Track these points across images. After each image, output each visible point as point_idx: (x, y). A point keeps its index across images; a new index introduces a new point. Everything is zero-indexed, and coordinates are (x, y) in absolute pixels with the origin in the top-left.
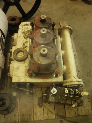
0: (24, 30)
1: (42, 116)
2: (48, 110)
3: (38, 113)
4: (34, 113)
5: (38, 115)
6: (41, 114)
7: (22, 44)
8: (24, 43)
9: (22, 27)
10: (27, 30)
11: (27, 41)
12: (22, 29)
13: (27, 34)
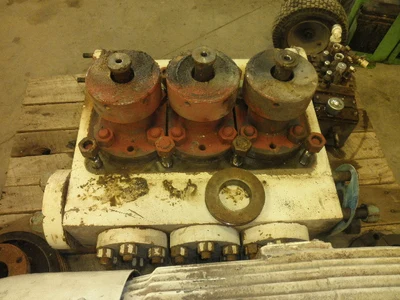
0: (97, 198)
1: (379, 161)
2: (360, 147)
3: (376, 171)
4: (377, 181)
5: (380, 171)
6: (376, 165)
7: (174, 200)
8: (172, 195)
9: (77, 210)
10: (96, 187)
11: (160, 184)
12: (87, 211)
13: (125, 185)
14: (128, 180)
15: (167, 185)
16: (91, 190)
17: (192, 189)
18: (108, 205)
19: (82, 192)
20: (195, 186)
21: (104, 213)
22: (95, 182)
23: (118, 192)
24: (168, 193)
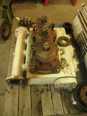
0: (67, 69)
8: (64, 53)
9: (71, 73)
10: (64, 70)
11: (61, 56)
12: (71, 71)
13: (63, 63)
14: (62, 63)
15: (61, 54)
16: (66, 71)
17: (62, 50)
18: (69, 66)
19: (66, 73)
20: (61, 49)
21: (71, 67)
22: (63, 70)
23: (65, 64)
24: (64, 54)
